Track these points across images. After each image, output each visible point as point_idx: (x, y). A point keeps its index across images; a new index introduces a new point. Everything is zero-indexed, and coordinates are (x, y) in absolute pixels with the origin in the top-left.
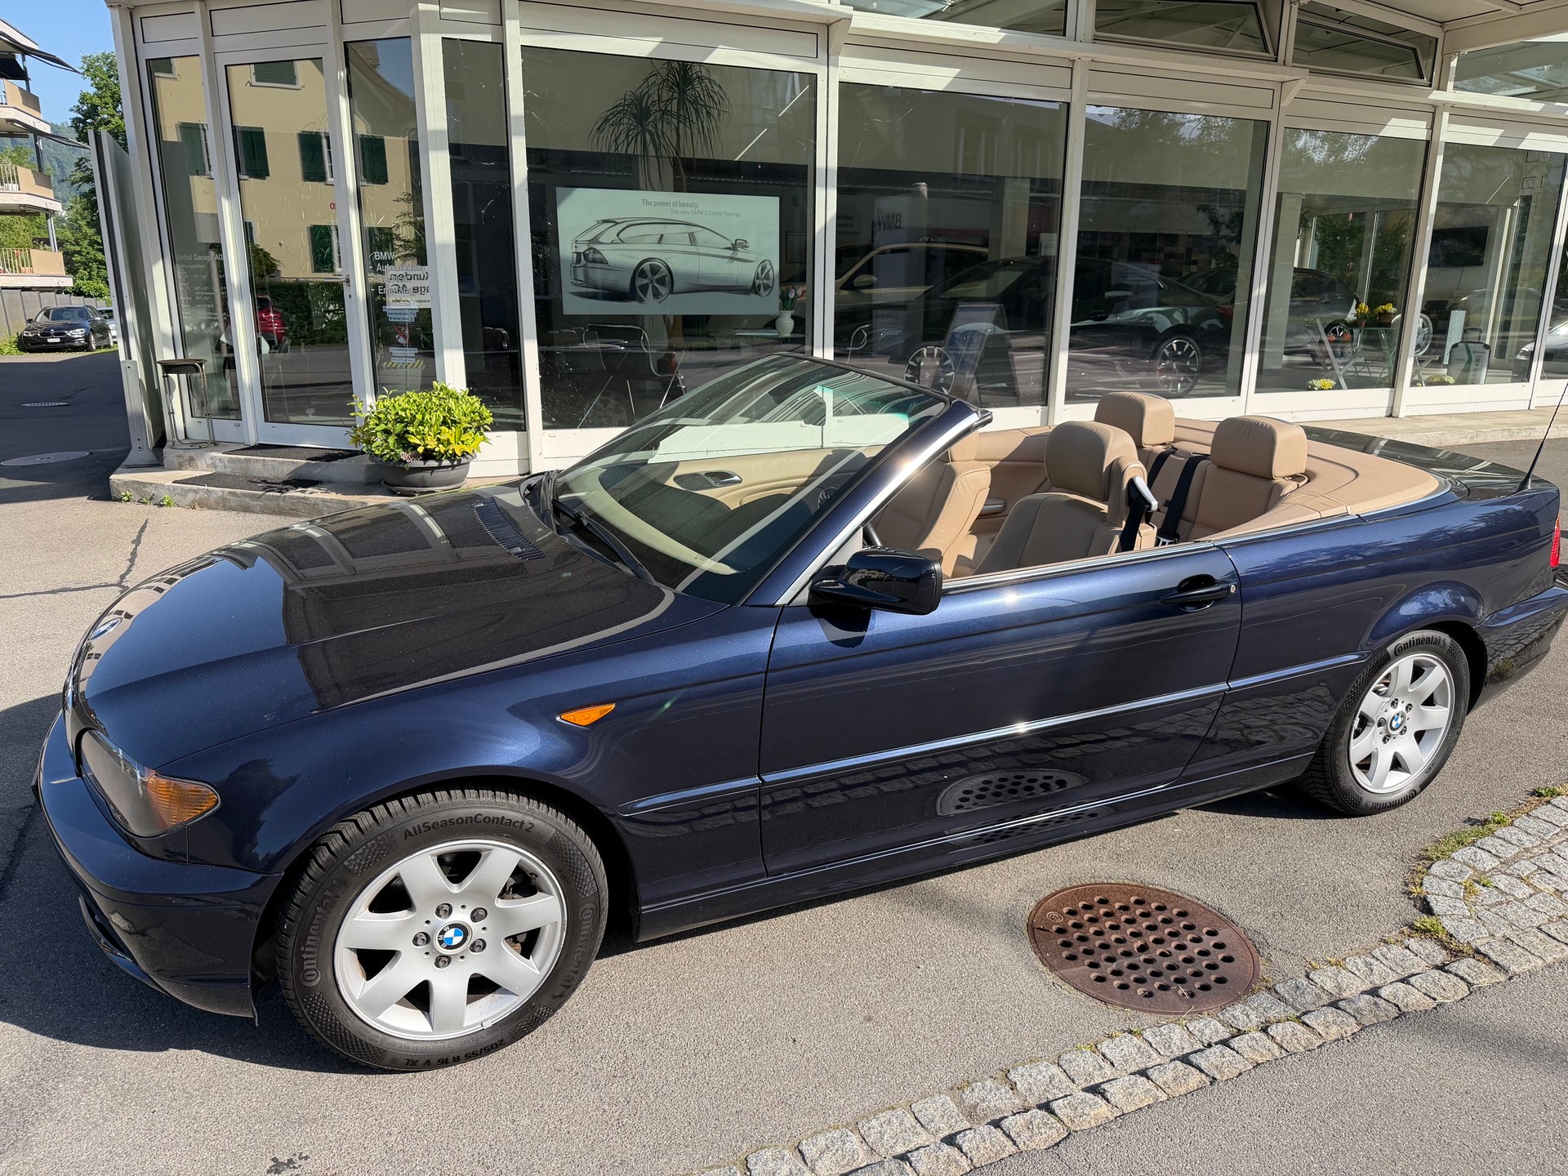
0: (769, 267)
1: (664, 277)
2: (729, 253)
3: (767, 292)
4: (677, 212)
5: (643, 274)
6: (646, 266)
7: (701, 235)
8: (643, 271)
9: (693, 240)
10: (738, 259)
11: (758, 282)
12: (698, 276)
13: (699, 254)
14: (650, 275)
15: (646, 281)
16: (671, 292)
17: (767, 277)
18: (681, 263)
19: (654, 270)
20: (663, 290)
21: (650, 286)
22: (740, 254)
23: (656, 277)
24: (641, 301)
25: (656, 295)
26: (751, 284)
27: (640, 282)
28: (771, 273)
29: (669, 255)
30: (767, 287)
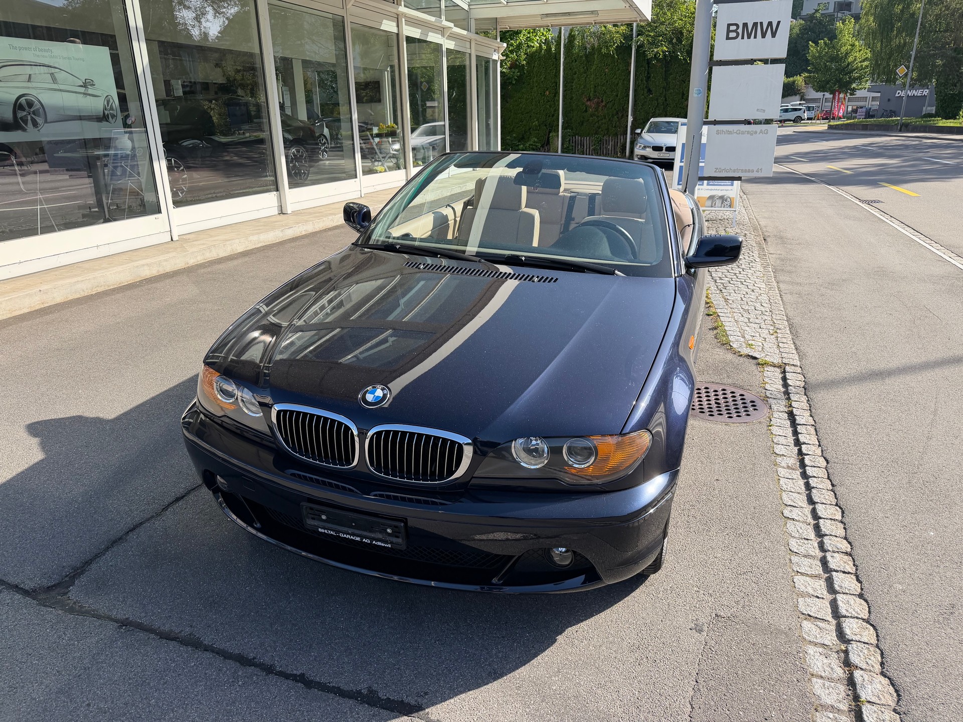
0: (111, 101)
1: (38, 110)
2: (82, 90)
3: (114, 120)
4: (38, 56)
5: (21, 107)
6: (23, 100)
7: (60, 76)
8: (20, 104)
9: (54, 80)
10: (89, 95)
11: (106, 112)
12: (63, 108)
13: (61, 90)
14: (27, 108)
15: (25, 113)
16: (46, 122)
17: (112, 109)
18: (48, 98)
19: (30, 104)
20: (40, 120)
21: (29, 118)
22: (90, 91)
23: (32, 110)
24: (24, 130)
25: (35, 124)
26: (102, 114)
27: (21, 114)
28: (114, 105)
29: (39, 91)
30: (113, 116)
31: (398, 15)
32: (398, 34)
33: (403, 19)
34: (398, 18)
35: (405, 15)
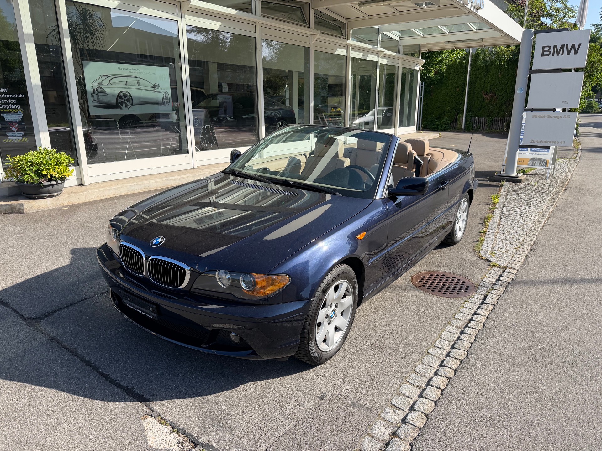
0: (167, 94)
1: (129, 99)
2: (153, 89)
3: (168, 104)
4: (132, 72)
5: (121, 97)
6: (122, 94)
7: (142, 82)
8: (120, 96)
9: (139, 84)
10: (156, 91)
11: (164, 100)
12: (142, 98)
13: (141, 89)
14: (123, 98)
15: (122, 100)
16: (132, 104)
17: (167, 98)
18: (135, 93)
19: (125, 96)
20: (129, 104)
21: (124, 102)
22: (157, 90)
23: (126, 99)
24: (121, 108)
25: (127, 106)
26: (162, 101)
27: (120, 101)
28: (168, 96)
29: (130, 90)
30: (167, 102)
31: (347, 45)
32: (346, 57)
33: (351, 48)
34: (347, 47)
35: (352, 45)
